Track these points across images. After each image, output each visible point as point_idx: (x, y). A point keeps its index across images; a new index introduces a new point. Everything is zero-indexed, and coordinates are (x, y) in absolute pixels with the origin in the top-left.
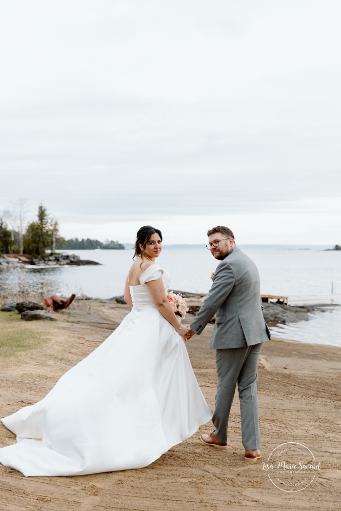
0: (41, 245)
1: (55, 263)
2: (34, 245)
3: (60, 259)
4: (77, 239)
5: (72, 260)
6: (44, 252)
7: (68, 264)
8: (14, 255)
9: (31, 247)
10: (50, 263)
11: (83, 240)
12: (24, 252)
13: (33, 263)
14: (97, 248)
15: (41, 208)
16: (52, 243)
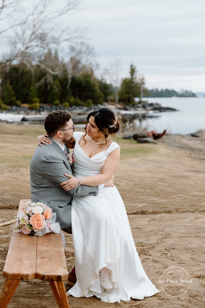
0: (132, 95)
1: (142, 109)
2: (127, 95)
3: (147, 106)
4: (157, 90)
5: (155, 106)
6: (133, 101)
7: (152, 110)
8: (112, 103)
9: (124, 97)
10: (139, 109)
11: (162, 90)
12: (119, 101)
13: (126, 109)
14: (173, 96)
15: (132, 66)
16: (140, 93)
